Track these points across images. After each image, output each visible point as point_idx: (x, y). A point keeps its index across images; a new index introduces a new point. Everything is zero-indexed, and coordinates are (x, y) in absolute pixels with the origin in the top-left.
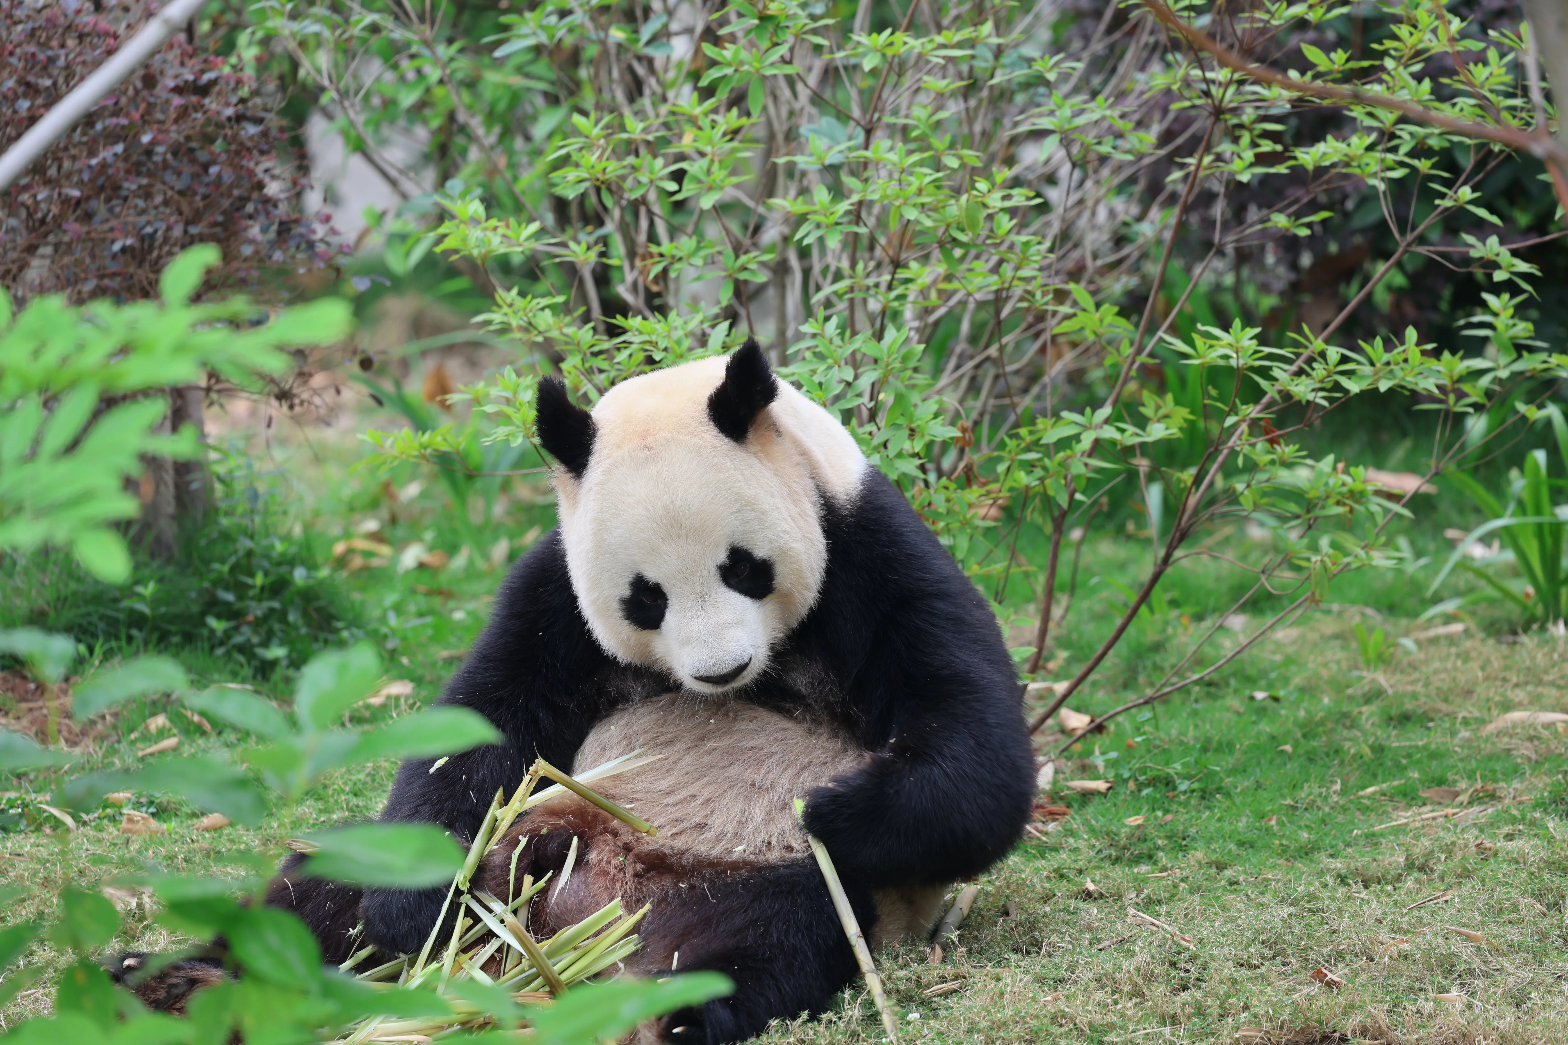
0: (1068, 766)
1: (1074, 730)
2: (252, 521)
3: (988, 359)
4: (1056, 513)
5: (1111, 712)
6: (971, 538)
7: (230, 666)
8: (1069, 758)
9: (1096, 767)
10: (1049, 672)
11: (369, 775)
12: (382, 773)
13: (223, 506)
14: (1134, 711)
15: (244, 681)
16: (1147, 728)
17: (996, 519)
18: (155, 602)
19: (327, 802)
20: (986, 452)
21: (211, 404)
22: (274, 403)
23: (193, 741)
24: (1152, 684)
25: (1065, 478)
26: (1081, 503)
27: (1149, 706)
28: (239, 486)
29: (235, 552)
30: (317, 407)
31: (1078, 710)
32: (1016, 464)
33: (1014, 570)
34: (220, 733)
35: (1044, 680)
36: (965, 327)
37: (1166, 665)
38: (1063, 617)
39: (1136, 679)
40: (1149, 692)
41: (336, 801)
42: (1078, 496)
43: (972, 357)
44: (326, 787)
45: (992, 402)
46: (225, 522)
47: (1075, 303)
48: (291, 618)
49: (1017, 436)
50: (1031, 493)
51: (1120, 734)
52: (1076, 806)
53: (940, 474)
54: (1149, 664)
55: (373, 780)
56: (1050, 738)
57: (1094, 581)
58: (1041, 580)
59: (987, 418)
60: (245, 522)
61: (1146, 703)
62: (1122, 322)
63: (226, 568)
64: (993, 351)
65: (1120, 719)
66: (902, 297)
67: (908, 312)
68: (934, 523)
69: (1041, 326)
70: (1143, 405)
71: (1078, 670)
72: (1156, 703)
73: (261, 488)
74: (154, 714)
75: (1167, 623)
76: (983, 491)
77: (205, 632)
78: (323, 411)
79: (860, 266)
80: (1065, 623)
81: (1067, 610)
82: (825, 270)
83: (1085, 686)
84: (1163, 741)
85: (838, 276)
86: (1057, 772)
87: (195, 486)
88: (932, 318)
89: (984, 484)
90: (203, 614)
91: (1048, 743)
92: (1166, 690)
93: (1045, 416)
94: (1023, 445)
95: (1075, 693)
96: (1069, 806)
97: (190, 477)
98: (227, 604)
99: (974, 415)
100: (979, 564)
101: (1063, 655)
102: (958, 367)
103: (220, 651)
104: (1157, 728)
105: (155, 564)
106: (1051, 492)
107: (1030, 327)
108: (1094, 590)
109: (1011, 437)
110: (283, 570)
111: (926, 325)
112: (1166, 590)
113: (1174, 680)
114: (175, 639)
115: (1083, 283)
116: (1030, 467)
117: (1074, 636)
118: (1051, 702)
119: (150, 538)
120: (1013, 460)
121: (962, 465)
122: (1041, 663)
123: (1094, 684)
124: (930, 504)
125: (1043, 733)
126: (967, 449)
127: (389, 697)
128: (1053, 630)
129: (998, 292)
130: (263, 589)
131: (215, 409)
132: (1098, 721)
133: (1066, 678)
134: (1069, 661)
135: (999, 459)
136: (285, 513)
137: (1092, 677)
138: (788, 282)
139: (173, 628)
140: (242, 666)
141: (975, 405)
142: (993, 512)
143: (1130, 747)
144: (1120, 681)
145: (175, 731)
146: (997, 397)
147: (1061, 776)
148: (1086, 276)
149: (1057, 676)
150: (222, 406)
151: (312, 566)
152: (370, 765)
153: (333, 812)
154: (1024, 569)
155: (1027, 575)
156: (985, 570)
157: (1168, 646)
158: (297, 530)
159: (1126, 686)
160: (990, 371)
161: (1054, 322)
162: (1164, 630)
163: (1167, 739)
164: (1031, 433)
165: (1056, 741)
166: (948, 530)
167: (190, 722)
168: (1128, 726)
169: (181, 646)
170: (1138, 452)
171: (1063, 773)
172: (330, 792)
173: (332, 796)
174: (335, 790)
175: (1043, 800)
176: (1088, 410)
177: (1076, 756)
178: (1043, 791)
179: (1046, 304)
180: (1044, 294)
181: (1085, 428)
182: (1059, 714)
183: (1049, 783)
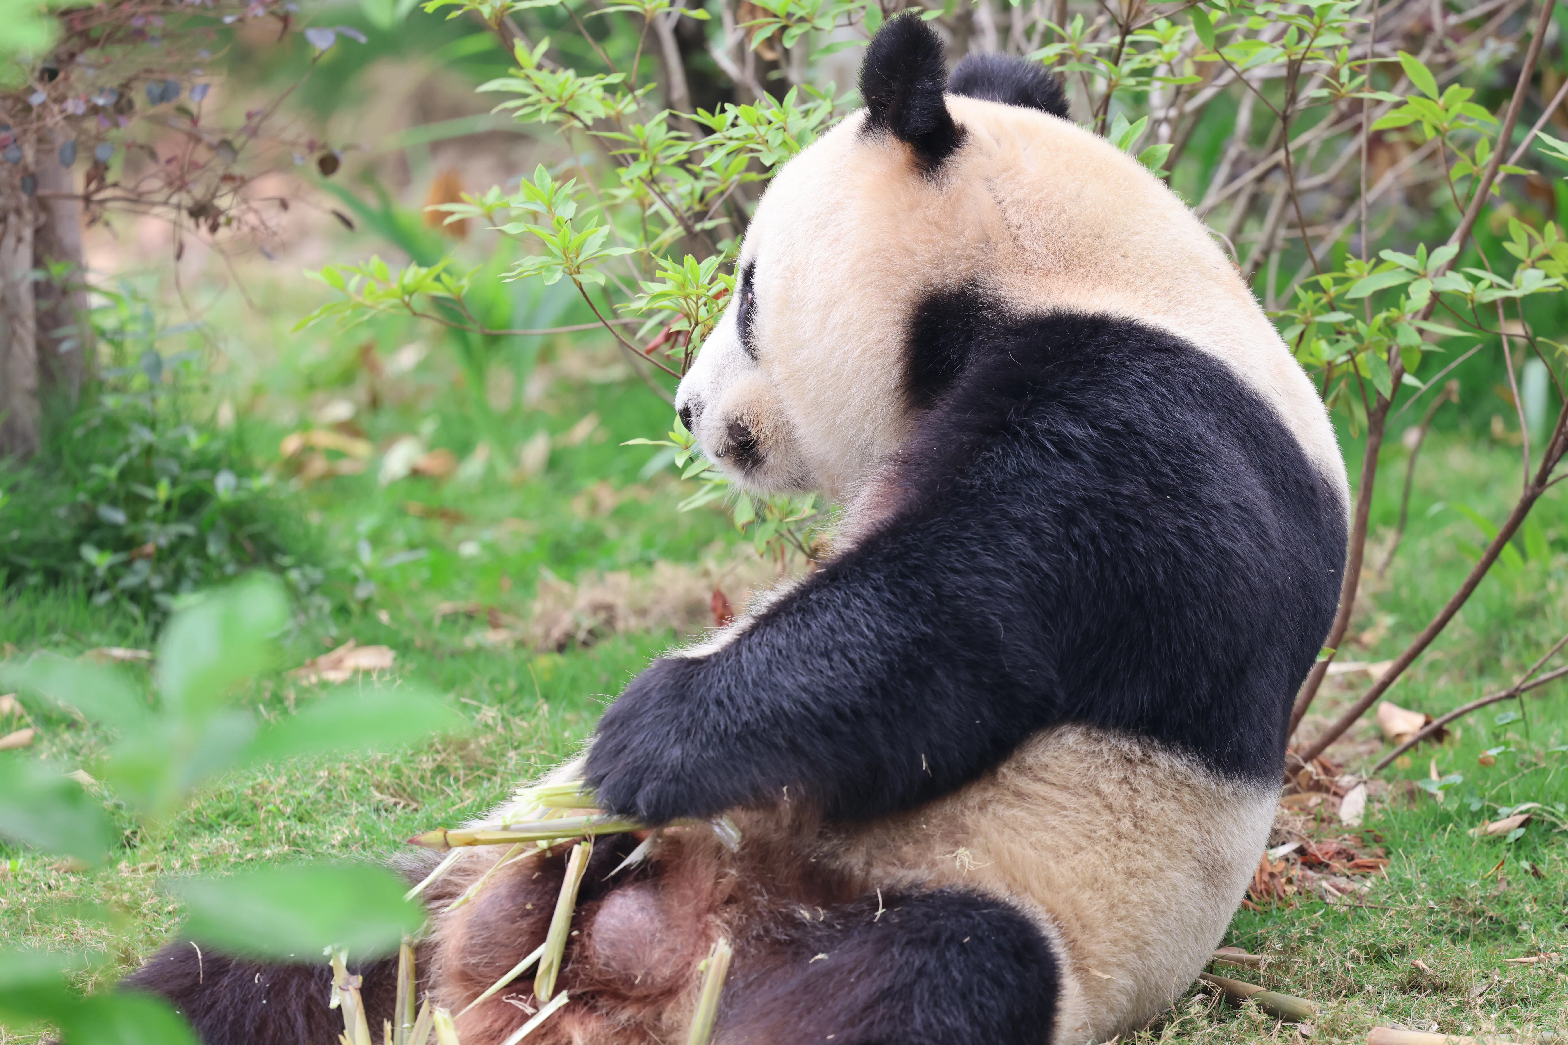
0: (1388, 791)
1: (1399, 736)
2: (154, 400)
3: (1276, 167)
4: (1374, 405)
5: (1457, 710)
7: (117, 621)
8: (1389, 779)
9: (1431, 795)
10: (1362, 647)
11: (321, 789)
12: (342, 787)
13: (110, 377)
14: (1492, 707)
16: (1512, 735)
19: (256, 830)
21: (92, 221)
22: (188, 222)
23: (55, 736)
24: (1522, 668)
25: (1389, 350)
26: (1413, 389)
27: (1515, 702)
28: (134, 348)
29: (127, 448)
30: (252, 229)
31: (1406, 705)
32: (1312, 330)
34: (97, 724)
35: (1355, 659)
36: (1244, 118)
37: (1545, 639)
38: (1387, 564)
39: (1498, 660)
40: (1517, 680)
41: (271, 829)
42: (1408, 379)
43: (1253, 164)
44: (255, 807)
45: (1283, 233)
46: (112, 402)
47: (1411, 85)
48: (213, 549)
49: (1316, 287)
50: (1336, 373)
51: (1470, 744)
54: (1518, 637)
55: (329, 798)
56: (1363, 748)
57: (1436, 509)
59: (1275, 258)
60: (144, 404)
61: (1511, 696)
62: (1481, 112)
63: (112, 473)
64: (1281, 156)
65: (1470, 719)
66: (1146, 73)
67: (1157, 94)
69: (1358, 118)
70: (1511, 240)
71: (1405, 644)
72: (1525, 697)
73: (167, 351)
75: (1547, 574)
77: (79, 569)
78: (261, 236)
81: (1394, 552)
82: (1030, 31)
83: (1417, 669)
84: (1537, 755)
86: (1370, 799)
87: (67, 346)
88: (1191, 106)
90: (77, 542)
91: (1358, 756)
92: (1543, 677)
93: (1358, 256)
94: (1324, 300)
95: (1400, 678)
96: (1388, 852)
98: (114, 526)
99: (1255, 253)
101: (1386, 621)
102: (1230, 179)
103: (101, 599)
104: (1527, 735)
106: (1366, 373)
107: (1341, 118)
108: (1436, 523)
109: (1306, 287)
110: (201, 476)
111: (1182, 115)
112: (1546, 523)
113: (1557, 661)
114: (34, 580)
115: (1426, 54)
116: (1335, 333)
117: (1405, 593)
118: (1364, 693)
120: (1308, 323)
123: (1431, 666)
125: (1351, 739)
127: (356, 672)
128: (1367, 583)
129: (1290, 64)
130: (168, 504)
132: (1436, 722)
133: (1388, 657)
134: (1395, 631)
135: (1289, 322)
137: (1427, 655)
138: (975, 47)
139: (30, 562)
140: (135, 621)
141: (1257, 235)
143: (1484, 763)
144: (1473, 663)
145: (28, 720)
146: (1291, 226)
147: (1377, 807)
148: (1431, 42)
149: (1375, 654)
150: (108, 224)
151: (244, 471)
152: (323, 773)
153: (265, 846)
157: (1548, 609)
158: (226, 416)
159: (1482, 670)
160: (1278, 187)
161: (1375, 113)
162: (1543, 586)
163: (1542, 751)
164: (1337, 282)
165: (1372, 752)
168: (1483, 732)
169: (42, 589)
170: (1501, 311)
171: (1381, 802)
172: (262, 815)
173: (265, 821)
174: (269, 811)
175: (1349, 842)
176: (1422, 248)
177: (1401, 776)
178: (1349, 829)
179: (1359, 89)
180: (1353, 75)
181: (1418, 275)
182: (1376, 711)
183: (1358, 817)
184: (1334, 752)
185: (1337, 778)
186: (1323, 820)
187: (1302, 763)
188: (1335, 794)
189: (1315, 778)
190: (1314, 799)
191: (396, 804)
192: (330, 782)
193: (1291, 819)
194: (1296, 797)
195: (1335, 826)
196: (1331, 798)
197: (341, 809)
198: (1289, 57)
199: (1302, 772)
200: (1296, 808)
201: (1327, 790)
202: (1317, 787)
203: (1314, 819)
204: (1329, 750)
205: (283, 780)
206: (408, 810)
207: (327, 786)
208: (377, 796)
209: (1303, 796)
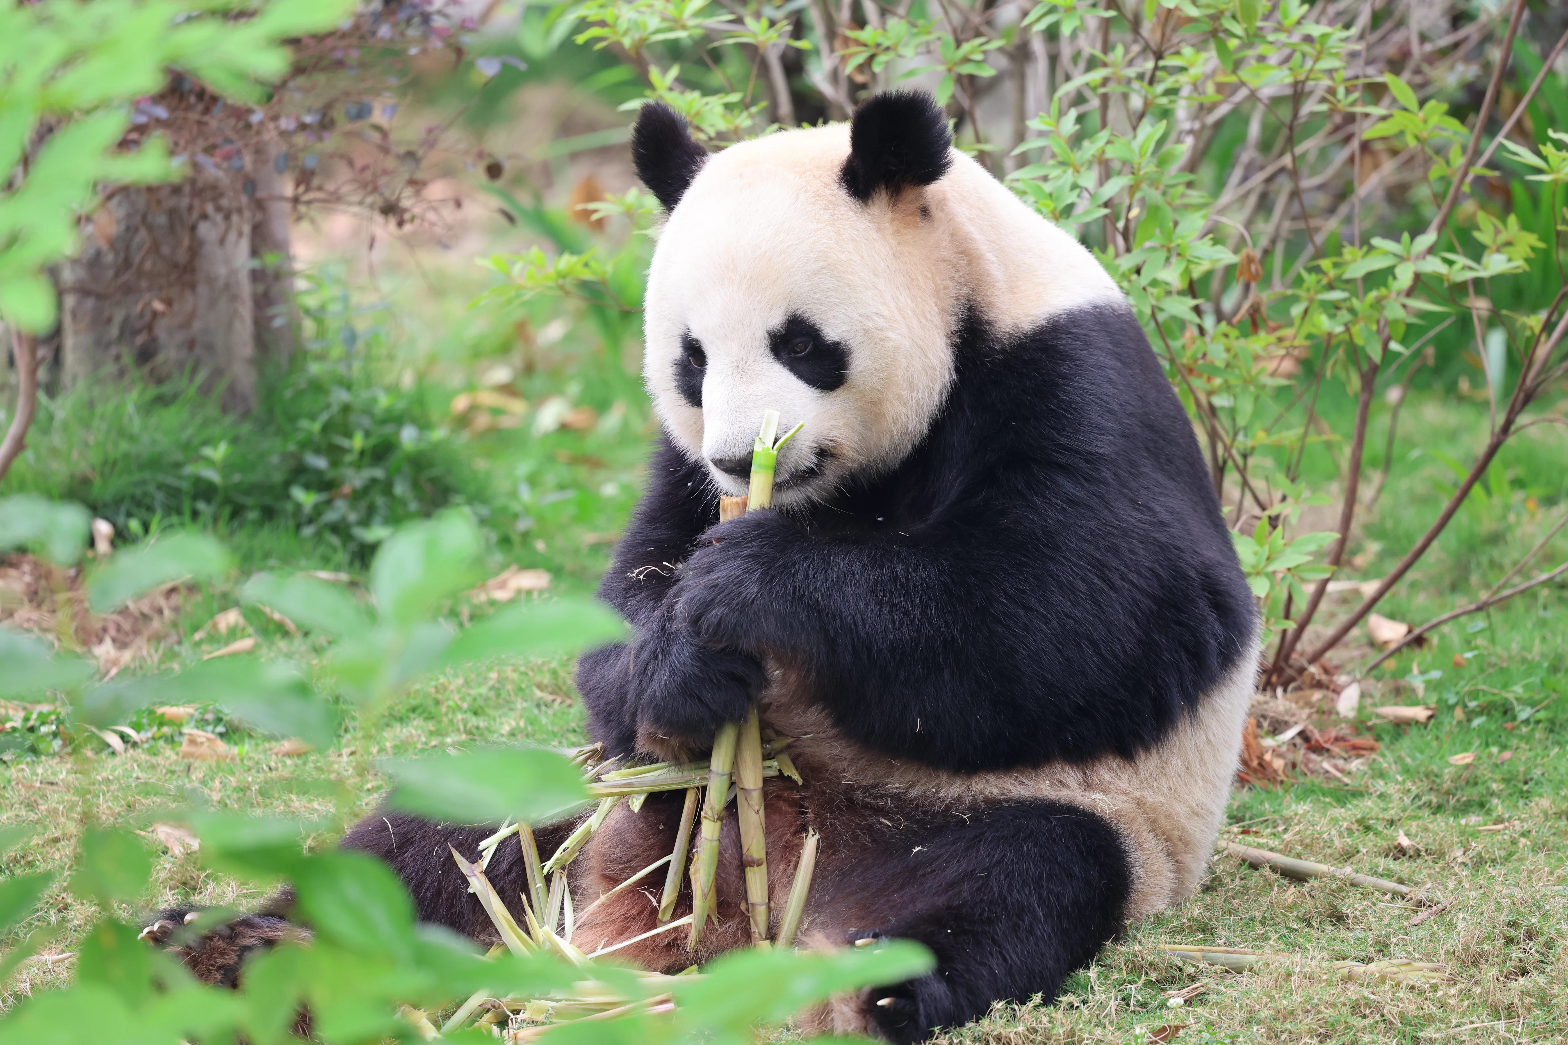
0: (1378, 688)
1: (1386, 643)
2: (349, 367)
3: (1282, 170)
4: (1365, 367)
5: (1434, 621)
6: (1257, 398)
7: (321, 550)
8: (1379, 679)
9: (1413, 690)
10: (1355, 569)
11: (492, 688)
12: (509, 687)
13: (315, 347)
14: (1463, 619)
15: (338, 568)
16: (1480, 641)
17: (1289, 376)
18: (227, 468)
19: (439, 722)
20: (1278, 288)
21: (299, 218)
22: (379, 218)
23: (272, 643)
24: (1487, 586)
25: (1378, 322)
26: (1398, 355)
27: (1483, 614)
28: (333, 324)
29: (328, 406)
30: (432, 224)
31: (1392, 616)
32: (1315, 305)
33: (1313, 439)
34: (306, 634)
35: (1350, 579)
36: (1254, 129)
37: (1506, 561)
38: (1375, 499)
39: (1467, 579)
40: (1484, 596)
41: (451, 721)
42: (1394, 346)
43: (1262, 168)
44: (438, 703)
45: (1287, 225)
46: (315, 368)
47: (1394, 100)
48: (398, 490)
49: (1317, 270)
50: (1334, 341)
51: (1445, 648)
52: (1387, 739)
53: (1220, 317)
54: (1484, 560)
55: (498, 696)
56: (1356, 653)
57: (1415, 454)
58: (1347, 451)
59: (1280, 247)
60: (341, 369)
61: (1479, 609)
62: (1453, 123)
63: (316, 427)
64: (1287, 160)
65: (1445, 628)
66: (1172, 92)
67: (1182, 110)
68: (1209, 379)
69: (1350, 128)
70: (1479, 230)
71: (1392, 567)
72: (1491, 609)
73: (361, 326)
74: (224, 609)
75: (1508, 508)
76: (1272, 338)
77: (289, 507)
78: (438, 230)
79: (1120, 50)
80: (1377, 508)
81: (1380, 490)
82: (1076, 57)
83: (1401, 587)
84: (1500, 657)
85: (1092, 64)
86: (1363, 695)
87: (278, 323)
88: (1211, 119)
89: (1275, 329)
90: (287, 484)
91: (1352, 659)
92: (1505, 592)
93: (1352, 243)
94: (1325, 281)
95: (1388, 595)
96: (1378, 738)
97: (272, 311)
98: (318, 472)
99: (1264, 242)
100: (1267, 431)
101: (1374, 547)
102: (1245, 179)
103: (308, 531)
104: (1492, 641)
105: (229, 419)
106: (1359, 341)
107: (1337, 129)
108: (1415, 465)
109: (1310, 270)
110: (388, 429)
111: (1203, 127)
112: (1506, 465)
113: (1516, 580)
114: (253, 515)
115: (1407, 75)
116: (1334, 309)
117: (1389, 524)
118: (1357, 607)
119: (221, 387)
120: (1311, 300)
121: (1246, 306)
122: (1345, 557)
123: (1413, 585)
124: (1204, 355)
125: (1346, 646)
126: (1253, 285)
127: (519, 591)
128: (1360, 515)
129: (1296, 84)
130: (362, 453)
131: (305, 225)
132: (1417, 631)
133: (1376, 577)
134: (1382, 556)
135: (1295, 299)
136: (391, 357)
137: (1410, 575)
138: (1030, 71)
139: (249, 501)
140: (335, 550)
141: (1265, 229)
142: (1288, 365)
143: (1457, 664)
144: (1447, 582)
145: (250, 630)
146: (1295, 219)
147: (1368, 701)
148: (1411, 65)
149: (1366, 575)
150: (313, 221)
151: (424, 425)
152: (493, 675)
153: (446, 735)
154: (1324, 437)
155: (1329, 445)
156: (1275, 438)
157: (1509, 537)
158: (408, 380)
159: (1454, 588)
160: (1285, 186)
161: (1367, 123)
162: (1504, 518)
163: (1505, 655)
164: (1336, 265)
165: (1363, 656)
166: (1227, 388)
167: (270, 620)
168: (1455, 639)
169: (259, 524)
170: (1472, 290)
171: (1371, 696)
172: (444, 709)
173: (446, 714)
174: (449, 707)
175: (1344, 730)
176: (1406, 236)
177: (1388, 676)
178: (1346, 720)
179: (1353, 104)
180: (1348, 91)
181: (1402, 259)
182: (1367, 622)
183: (1353, 709)
184: (1333, 656)
185: (1335, 678)
186: (1324, 712)
187: (1306, 664)
188: (1334, 691)
189: (1317, 677)
190: (1317, 696)
191: (554, 700)
192: (499, 681)
193: (1297, 712)
194: (1300, 693)
195: (1333, 717)
196: (1330, 694)
197: (508, 705)
198: (1295, 77)
199: (1306, 673)
200: (1301, 703)
201: (1327, 688)
202: (1318, 685)
203: (1317, 712)
204: (1329, 655)
205: (460, 681)
206: (564, 705)
207: (497, 685)
208: (538, 693)
209: (1307, 692)
